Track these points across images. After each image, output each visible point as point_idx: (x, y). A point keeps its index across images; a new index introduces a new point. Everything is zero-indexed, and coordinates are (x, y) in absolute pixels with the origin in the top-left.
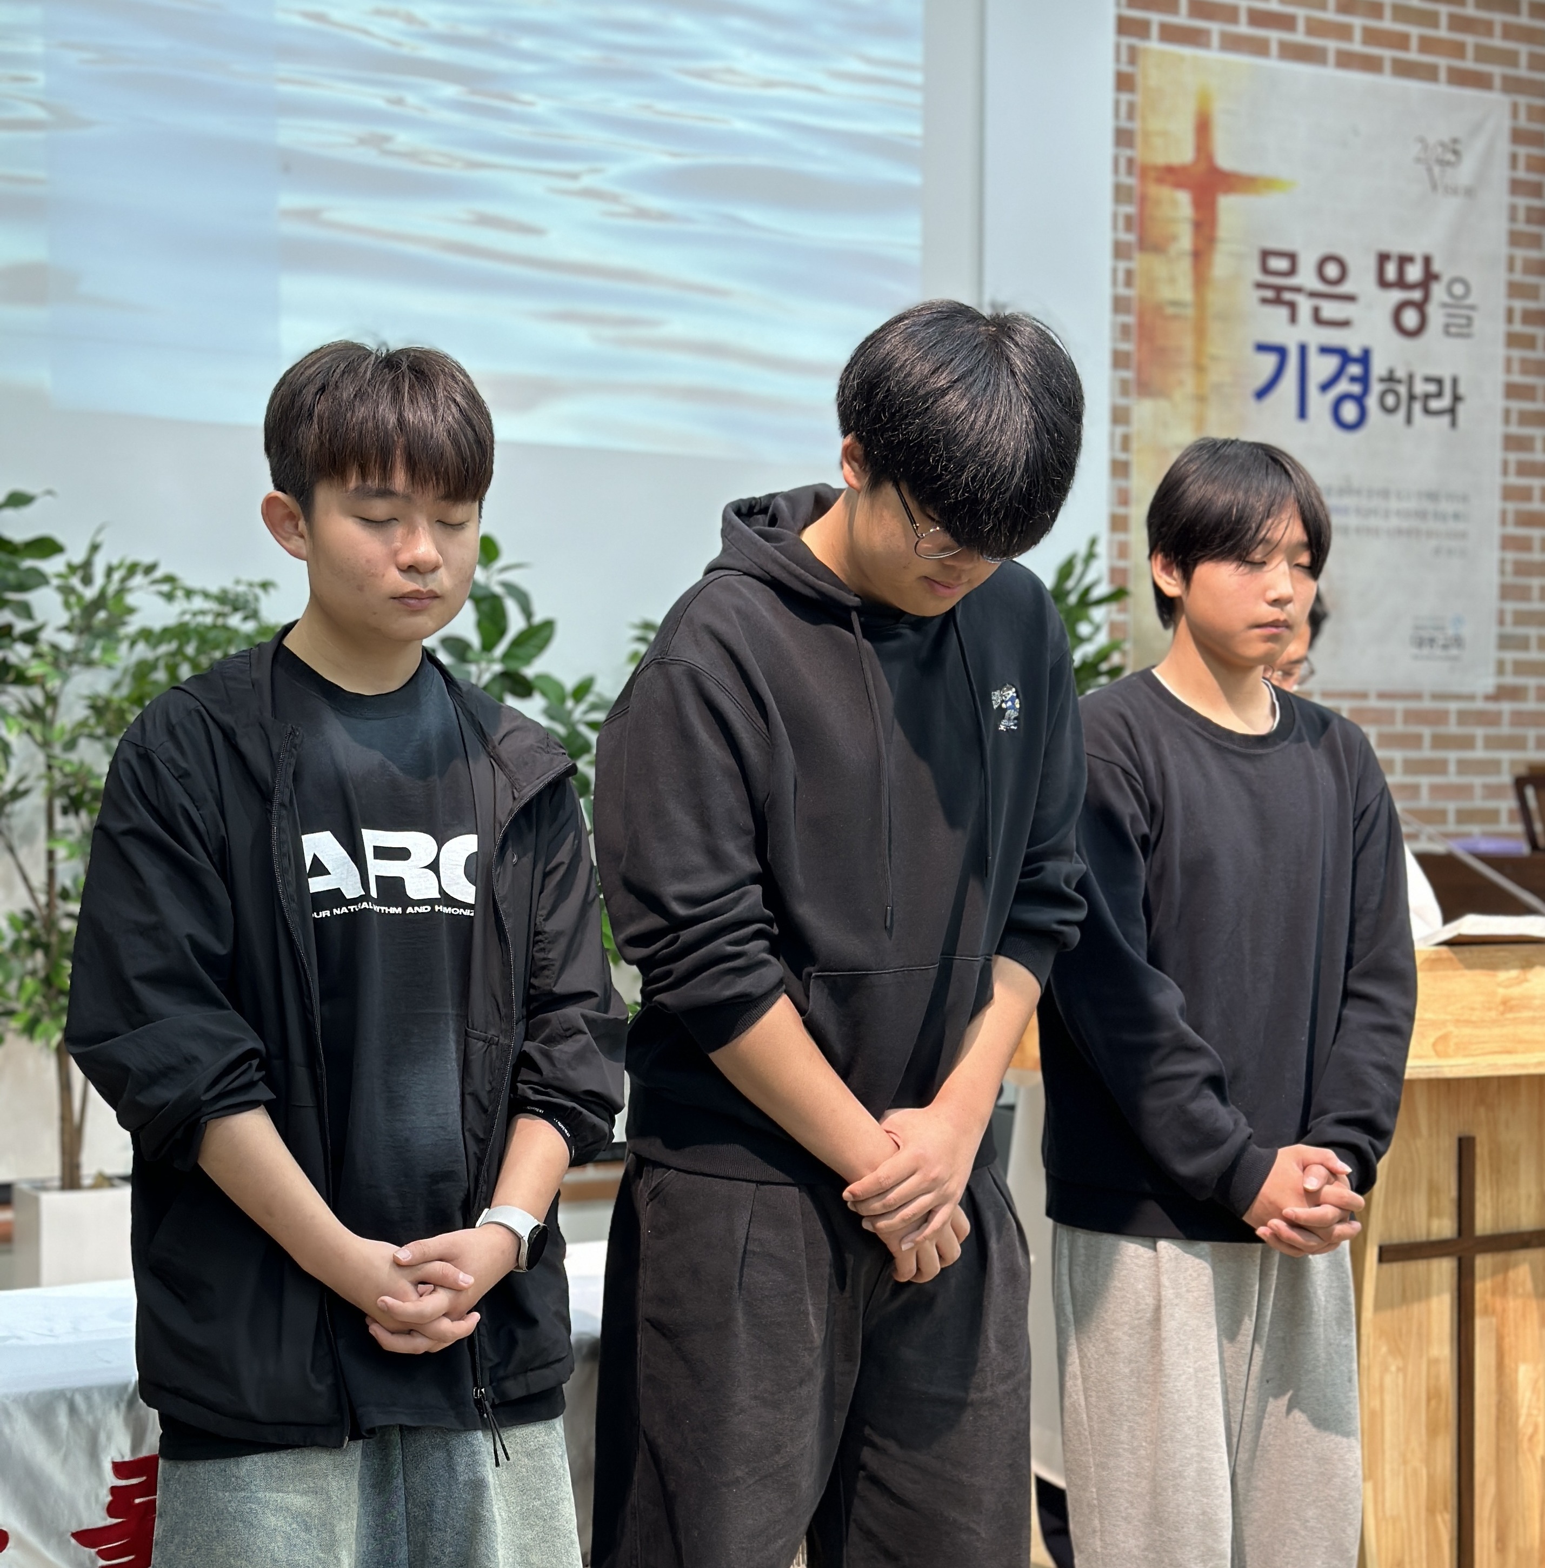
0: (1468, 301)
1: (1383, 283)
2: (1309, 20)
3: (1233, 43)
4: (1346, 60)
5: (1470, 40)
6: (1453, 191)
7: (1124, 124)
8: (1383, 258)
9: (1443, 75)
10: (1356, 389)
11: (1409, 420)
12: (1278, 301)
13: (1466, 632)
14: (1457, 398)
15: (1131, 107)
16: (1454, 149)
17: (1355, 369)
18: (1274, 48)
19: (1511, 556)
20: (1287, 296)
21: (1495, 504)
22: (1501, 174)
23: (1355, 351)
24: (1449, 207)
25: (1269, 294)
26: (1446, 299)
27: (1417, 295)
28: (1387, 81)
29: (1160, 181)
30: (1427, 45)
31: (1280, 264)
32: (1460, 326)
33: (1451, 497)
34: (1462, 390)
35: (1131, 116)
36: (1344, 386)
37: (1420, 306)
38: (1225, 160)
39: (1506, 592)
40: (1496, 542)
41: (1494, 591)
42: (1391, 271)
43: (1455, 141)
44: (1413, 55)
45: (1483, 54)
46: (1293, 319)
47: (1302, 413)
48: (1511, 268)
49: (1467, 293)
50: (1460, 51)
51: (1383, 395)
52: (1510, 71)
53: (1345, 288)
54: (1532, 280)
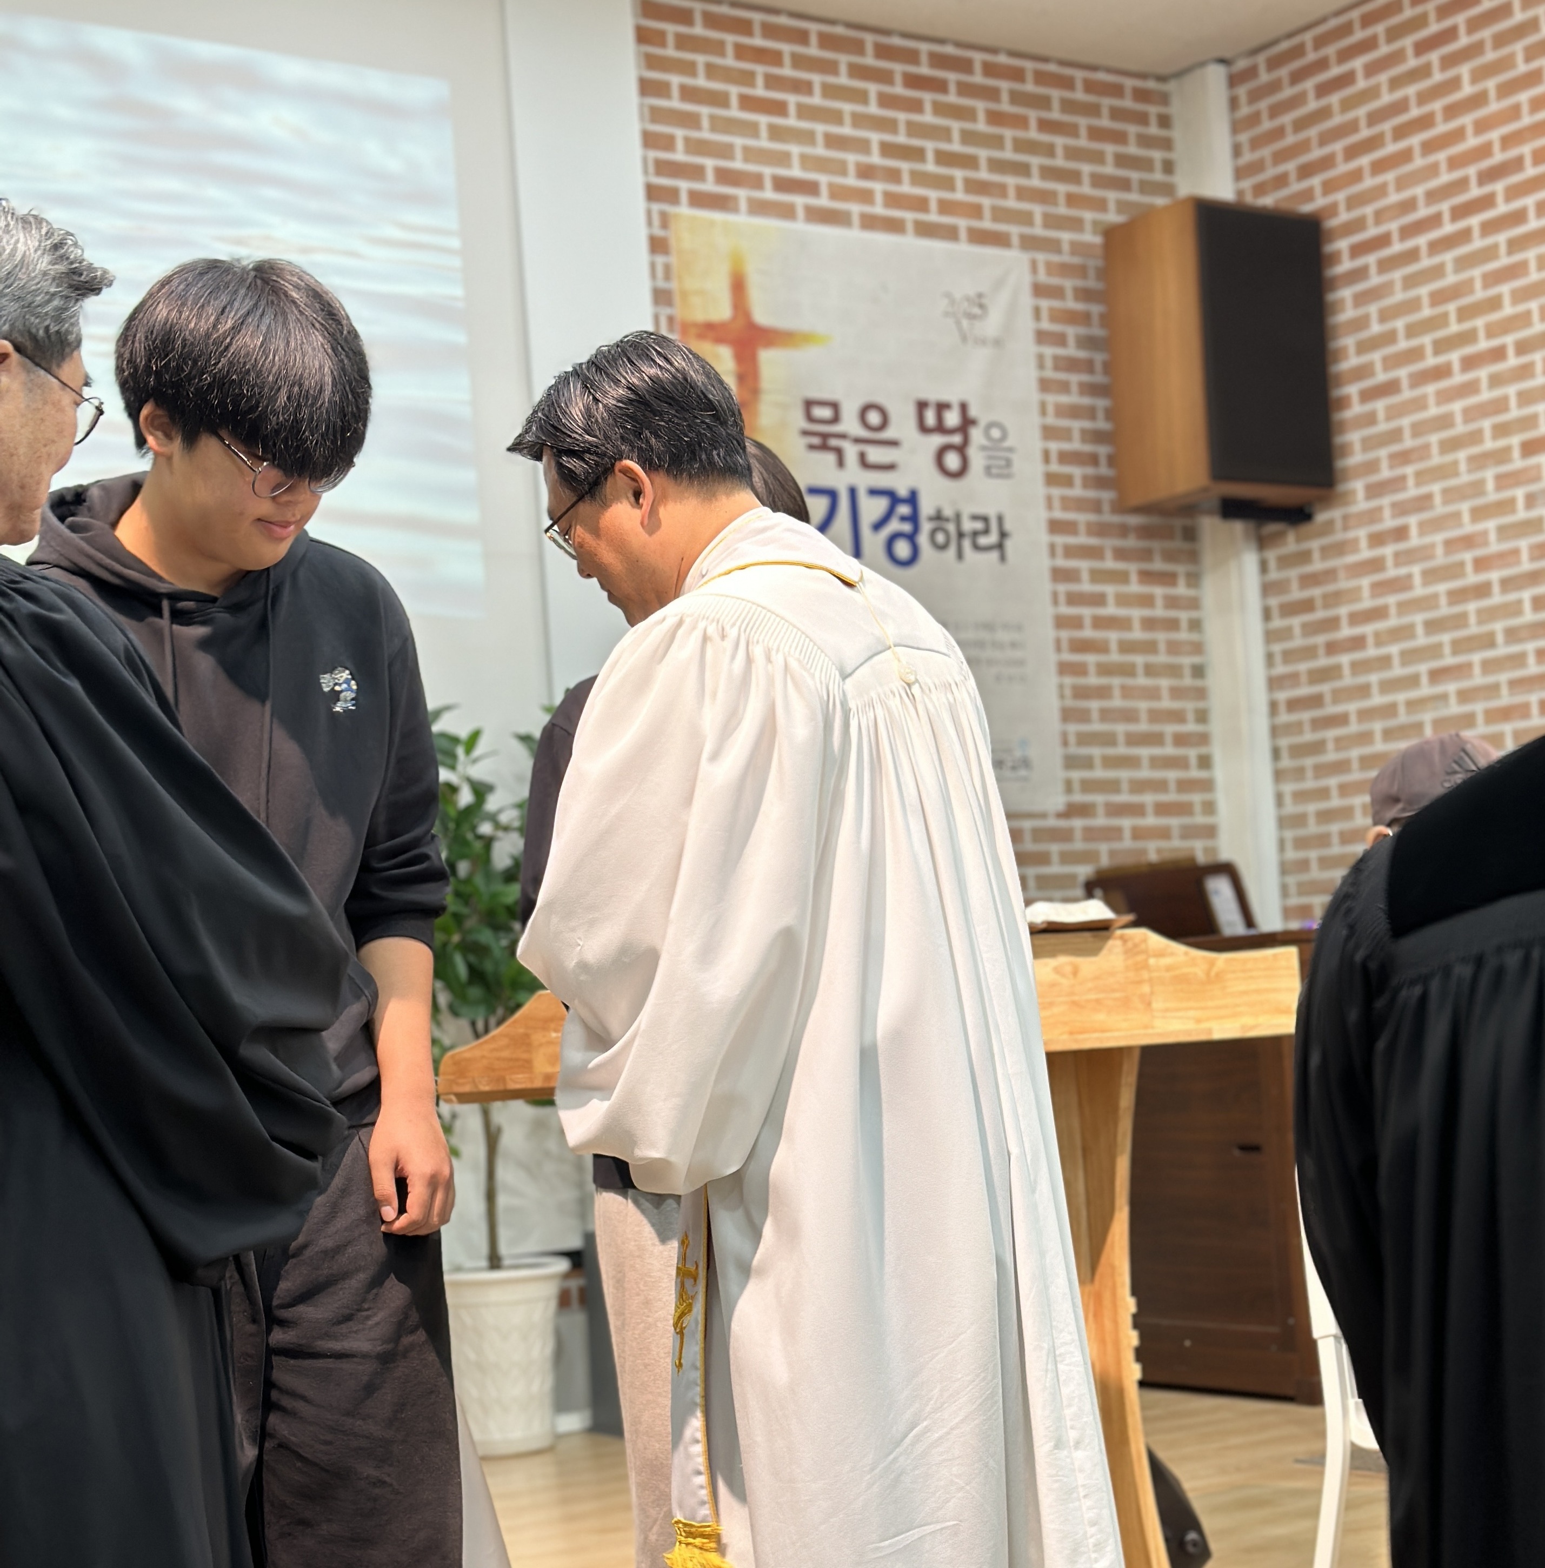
0: (1007, 444)
1: (923, 428)
2: (831, 186)
3: (760, 208)
4: (870, 222)
5: (986, 202)
6: (982, 342)
7: (661, 284)
8: (922, 406)
9: (963, 234)
10: (907, 527)
11: (960, 555)
12: (824, 447)
13: (1033, 753)
14: (1003, 535)
15: (667, 269)
16: (980, 303)
17: (904, 510)
18: (800, 213)
19: (1069, 681)
20: (833, 442)
21: (1049, 633)
22: (1026, 326)
23: (903, 492)
24: (980, 357)
25: (816, 441)
26: (984, 442)
27: (957, 439)
28: (910, 242)
29: (701, 336)
30: (946, 207)
31: (825, 413)
32: (1000, 467)
33: (1006, 627)
34: (1008, 526)
35: (668, 276)
36: (895, 525)
37: (961, 449)
38: (762, 316)
39: (1068, 715)
40: (1053, 668)
41: (1056, 715)
42: (930, 418)
43: (980, 296)
44: (933, 217)
45: (1000, 214)
46: (841, 463)
47: (858, 549)
48: (1043, 412)
49: (1004, 436)
50: (976, 212)
51: (933, 533)
52: (1027, 230)
53: (888, 434)
54: (1064, 423)
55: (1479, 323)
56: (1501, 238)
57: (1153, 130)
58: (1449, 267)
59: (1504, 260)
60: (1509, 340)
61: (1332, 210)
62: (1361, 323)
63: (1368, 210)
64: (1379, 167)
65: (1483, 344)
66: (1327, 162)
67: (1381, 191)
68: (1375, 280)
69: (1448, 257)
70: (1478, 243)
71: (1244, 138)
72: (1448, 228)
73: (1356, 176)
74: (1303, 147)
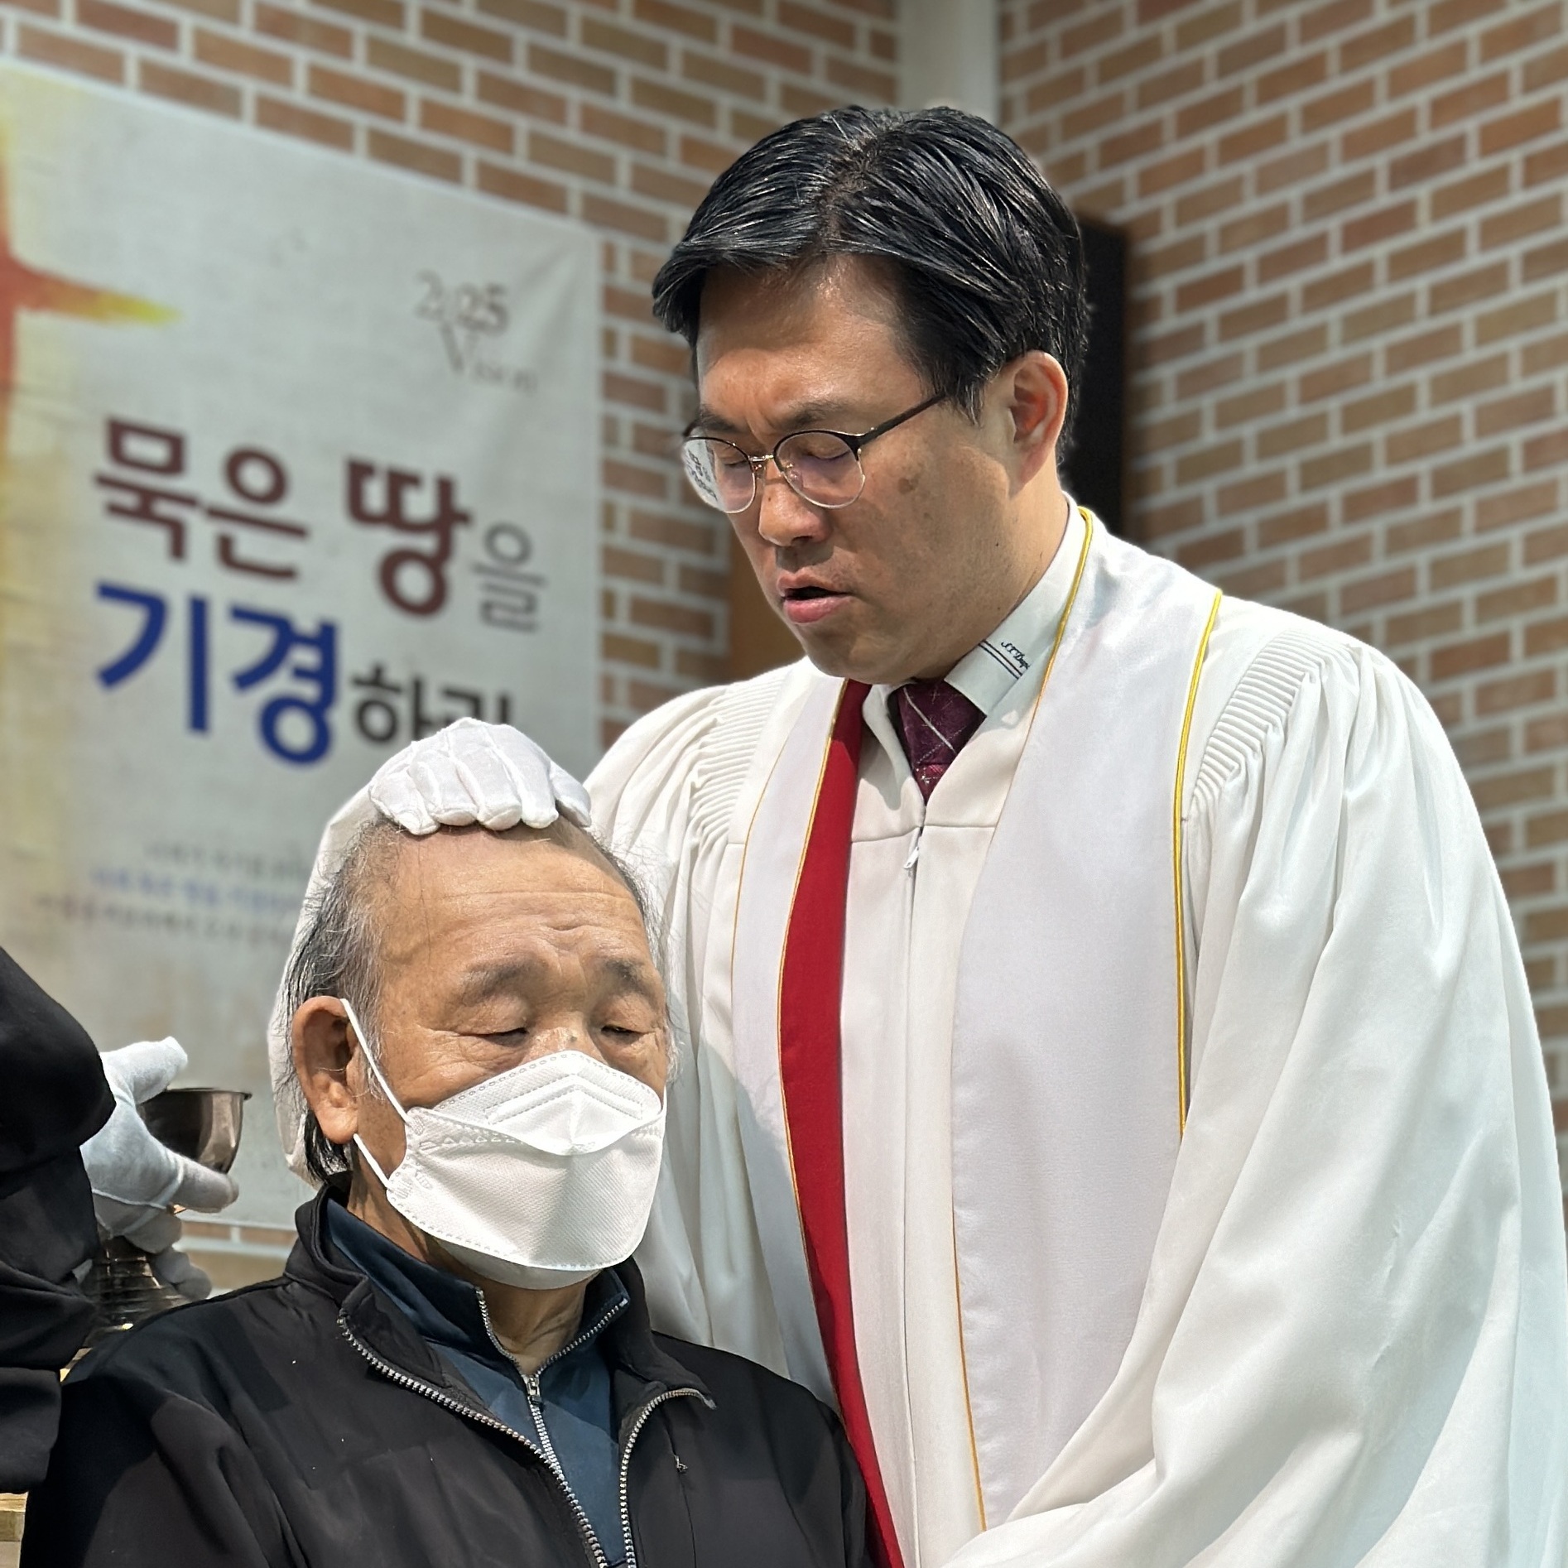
0: (528, 568)
1: (357, 511)
2: (201, 36)
3: (44, 49)
4: (275, 116)
5: (520, 123)
6: (497, 376)
9: (469, 174)
10: (309, 691)
12: (146, 515)
16: (495, 303)
17: (305, 657)
18: (132, 72)
20: (164, 508)
22: (585, 360)
23: (306, 623)
24: (486, 400)
25: (129, 500)
26: (484, 558)
27: (426, 543)
28: (359, 167)
30: (437, 117)
31: (150, 450)
32: (513, 610)
36: (281, 683)
37: (436, 564)
38: (33, 251)
42: (375, 496)
43: (495, 290)
44: (410, 129)
45: (546, 151)
46: (179, 551)
47: (199, 718)
48: (609, 524)
49: (524, 555)
50: (502, 137)
51: (362, 710)
52: (598, 189)
53: (281, 512)
54: (649, 549)
55: (1377, 435)
56: (1421, 284)
57: (862, 57)
58: (1335, 334)
59: (1423, 325)
60: (1422, 468)
61: (1151, 223)
62: (1186, 427)
63: (1210, 226)
64: (1233, 148)
65: (1382, 474)
66: (1149, 138)
67: (1230, 193)
68: (1214, 351)
69: (1333, 315)
70: (1383, 292)
71: (1018, 88)
72: (1337, 263)
73: (1193, 164)
74: (1111, 109)
